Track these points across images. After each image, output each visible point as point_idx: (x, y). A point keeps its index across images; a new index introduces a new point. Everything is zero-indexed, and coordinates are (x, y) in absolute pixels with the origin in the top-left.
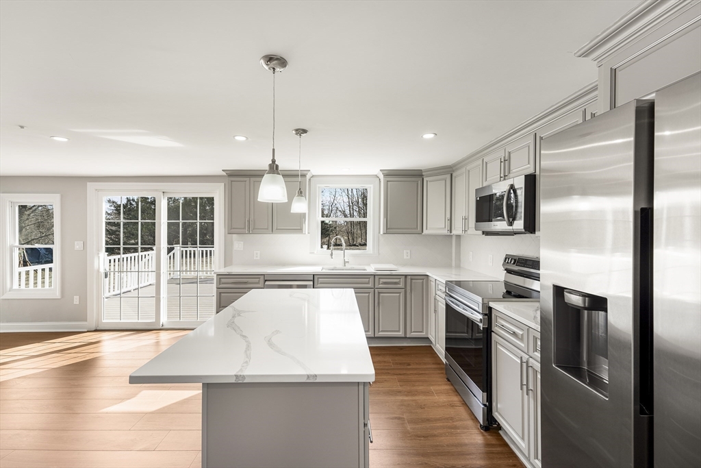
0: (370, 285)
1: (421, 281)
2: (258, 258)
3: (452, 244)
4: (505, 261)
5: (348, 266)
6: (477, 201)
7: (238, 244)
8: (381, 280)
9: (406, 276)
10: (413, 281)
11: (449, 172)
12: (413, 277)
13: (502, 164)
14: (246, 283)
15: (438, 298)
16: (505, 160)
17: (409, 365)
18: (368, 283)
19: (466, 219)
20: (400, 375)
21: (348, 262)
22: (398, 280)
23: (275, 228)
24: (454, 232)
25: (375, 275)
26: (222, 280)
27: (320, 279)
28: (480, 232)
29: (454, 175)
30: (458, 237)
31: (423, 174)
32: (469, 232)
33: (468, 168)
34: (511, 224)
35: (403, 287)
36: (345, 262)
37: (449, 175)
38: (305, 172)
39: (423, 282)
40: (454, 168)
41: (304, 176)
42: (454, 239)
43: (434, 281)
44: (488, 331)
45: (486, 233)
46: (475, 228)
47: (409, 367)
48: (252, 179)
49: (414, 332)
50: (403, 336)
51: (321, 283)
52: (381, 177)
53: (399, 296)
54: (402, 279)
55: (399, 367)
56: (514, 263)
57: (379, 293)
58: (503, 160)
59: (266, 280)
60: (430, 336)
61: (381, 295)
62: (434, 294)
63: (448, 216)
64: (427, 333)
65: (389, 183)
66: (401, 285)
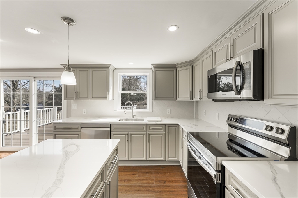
0: (144, 130)
1: (175, 128)
2: (86, 113)
3: (193, 106)
4: (229, 119)
5: (135, 118)
6: (209, 78)
7: (74, 105)
8: (151, 127)
9: (166, 125)
10: (170, 128)
11: (191, 64)
12: (170, 126)
13: (229, 50)
14: (70, 129)
15: (184, 139)
16: (231, 46)
17: (165, 182)
18: (143, 129)
19: (201, 91)
20: (158, 192)
21: (135, 116)
22: (161, 127)
23: (91, 97)
24: (194, 99)
25: (147, 124)
26: (56, 127)
27: (115, 127)
28: (211, 100)
29: (194, 66)
30: (197, 102)
31: (177, 66)
32: (203, 99)
33: (203, 59)
34: (238, 93)
35: (164, 131)
36: (133, 116)
37: (191, 67)
38: (108, 66)
39: (176, 129)
40: (194, 62)
41: (108, 67)
42: (195, 103)
43: (182, 129)
44: (222, 186)
45: (216, 100)
46: (208, 97)
47: (165, 184)
48: (78, 69)
49: (170, 157)
50: (164, 160)
51: (115, 129)
52: (153, 68)
53: (162, 136)
54: (164, 127)
55: (159, 184)
56: (236, 121)
57: (150, 135)
58: (229, 46)
59: (82, 127)
60: (180, 160)
61: (151, 136)
62: (182, 137)
63: (191, 90)
64: (178, 158)
65: (157, 72)
66: (163, 130)
